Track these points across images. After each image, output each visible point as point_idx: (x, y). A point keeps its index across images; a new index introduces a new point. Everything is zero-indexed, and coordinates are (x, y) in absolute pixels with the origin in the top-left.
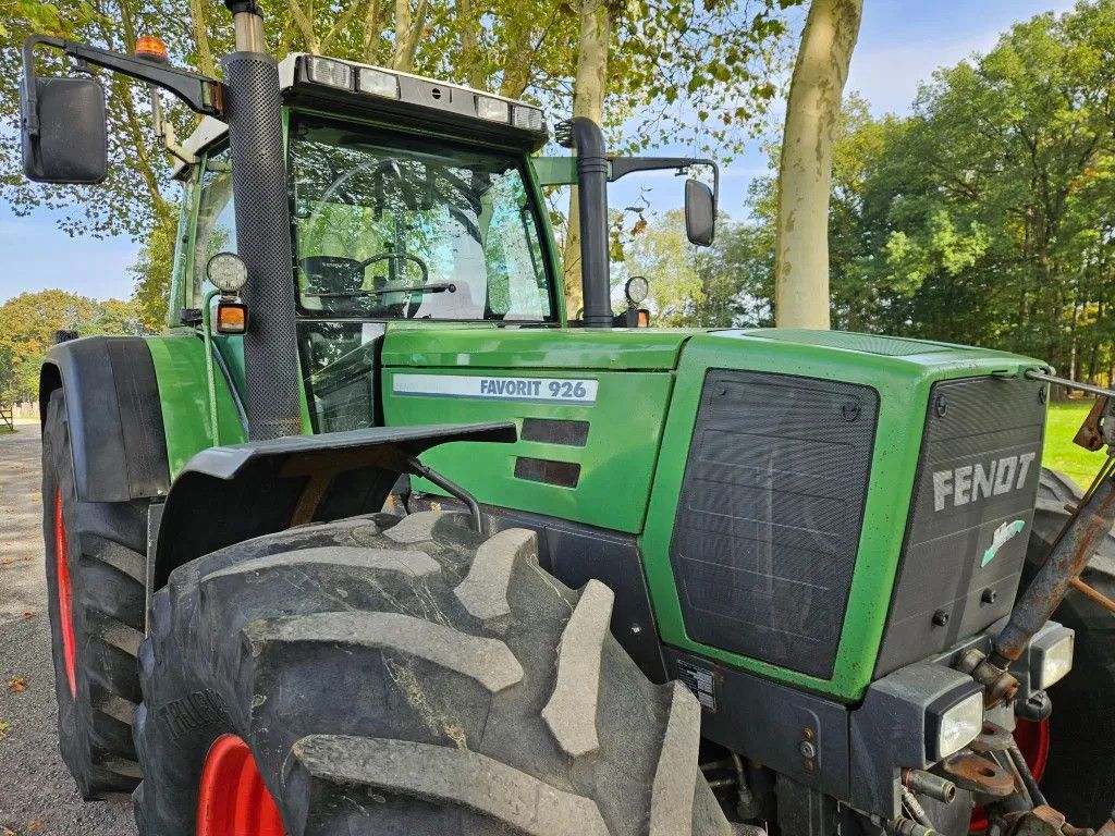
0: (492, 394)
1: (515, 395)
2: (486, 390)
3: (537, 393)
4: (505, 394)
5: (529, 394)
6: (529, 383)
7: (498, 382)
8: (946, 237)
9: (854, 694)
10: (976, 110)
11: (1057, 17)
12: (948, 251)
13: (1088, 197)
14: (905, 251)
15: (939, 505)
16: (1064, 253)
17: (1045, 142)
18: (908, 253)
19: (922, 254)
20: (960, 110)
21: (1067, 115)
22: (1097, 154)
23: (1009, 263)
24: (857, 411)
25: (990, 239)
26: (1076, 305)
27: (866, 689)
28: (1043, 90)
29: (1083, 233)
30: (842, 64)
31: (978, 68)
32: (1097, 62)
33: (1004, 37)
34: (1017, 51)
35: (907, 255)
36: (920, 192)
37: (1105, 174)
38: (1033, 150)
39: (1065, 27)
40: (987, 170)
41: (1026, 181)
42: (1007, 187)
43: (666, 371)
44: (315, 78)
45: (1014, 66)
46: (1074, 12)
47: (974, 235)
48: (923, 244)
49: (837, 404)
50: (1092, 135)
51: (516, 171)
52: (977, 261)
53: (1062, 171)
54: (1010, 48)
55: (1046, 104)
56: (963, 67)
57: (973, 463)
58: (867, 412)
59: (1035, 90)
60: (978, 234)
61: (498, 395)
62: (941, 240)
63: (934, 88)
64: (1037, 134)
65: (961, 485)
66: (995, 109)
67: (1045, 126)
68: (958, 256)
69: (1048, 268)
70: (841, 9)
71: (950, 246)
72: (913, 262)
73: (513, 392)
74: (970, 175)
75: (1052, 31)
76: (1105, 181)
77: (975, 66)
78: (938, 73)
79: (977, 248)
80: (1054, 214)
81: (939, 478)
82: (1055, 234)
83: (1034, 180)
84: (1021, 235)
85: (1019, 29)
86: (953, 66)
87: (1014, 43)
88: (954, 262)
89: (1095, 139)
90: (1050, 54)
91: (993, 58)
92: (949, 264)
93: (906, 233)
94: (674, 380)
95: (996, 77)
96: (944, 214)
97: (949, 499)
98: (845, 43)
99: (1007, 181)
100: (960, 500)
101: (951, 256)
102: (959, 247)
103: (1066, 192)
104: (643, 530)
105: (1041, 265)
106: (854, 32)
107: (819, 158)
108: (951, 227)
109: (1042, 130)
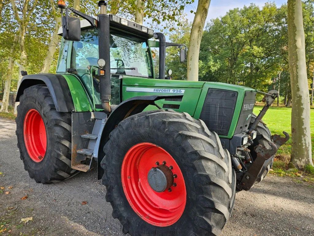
0: (157, 92)
1: (163, 92)
2: (155, 91)
3: (169, 92)
4: (161, 92)
5: (167, 92)
6: (167, 90)
7: (159, 89)
8: (211, 63)
9: (231, 137)
10: (220, 31)
11: (239, 10)
12: (212, 66)
13: (243, 56)
14: (202, 65)
15: (244, 110)
16: (237, 69)
17: (235, 41)
18: (202, 66)
19: (206, 67)
20: (216, 30)
21: (240, 35)
22: (245, 45)
23: (224, 71)
24: (234, 95)
25: (221, 64)
26: (238, 82)
27: (233, 137)
28: (236, 28)
29: (241, 65)
30: (204, 23)
31: (221, 20)
32: (247, 22)
33: (227, 13)
34: (230, 17)
35: (202, 67)
36: (206, 51)
37: (247, 51)
38: (232, 43)
39: (241, 12)
40: (221, 46)
41: (230, 50)
42: (226, 51)
43: (200, 88)
44: (113, 20)
45: (229, 21)
46: (243, 9)
47: (218, 63)
48: (206, 64)
49: (231, 94)
50: (245, 41)
51: (145, 43)
52: (218, 69)
53: (238, 49)
54: (228, 16)
55: (236, 31)
56: (217, 19)
57: (248, 104)
58: (236, 95)
59: (233, 27)
60: (219, 63)
61: (158, 92)
62: (210, 63)
63: (211, 24)
64: (233, 39)
65: (246, 107)
66: (224, 31)
67: (235, 37)
68: (214, 68)
69: (233, 73)
70: (204, 10)
71: (212, 65)
72: (203, 68)
73: (163, 91)
74: (217, 47)
75: (238, 13)
76: (247, 52)
77: (220, 19)
78: (212, 20)
79: (218, 66)
80: (235, 59)
81: (245, 105)
82: (235, 64)
83: (232, 50)
84: (227, 64)
85: (231, 11)
86: (215, 19)
87: (229, 15)
88: (213, 69)
89: (245, 42)
90: (237, 19)
91: (224, 18)
92: (212, 70)
93: (202, 61)
94: (202, 90)
95: (225, 23)
96: (211, 57)
97: (245, 109)
98: (204, 18)
99: (226, 50)
100: (246, 110)
101: (212, 68)
102: (214, 66)
103: (238, 54)
104: (194, 115)
105: (232, 72)
106: (206, 15)
107: (198, 44)
108: (212, 60)
109: (234, 38)
